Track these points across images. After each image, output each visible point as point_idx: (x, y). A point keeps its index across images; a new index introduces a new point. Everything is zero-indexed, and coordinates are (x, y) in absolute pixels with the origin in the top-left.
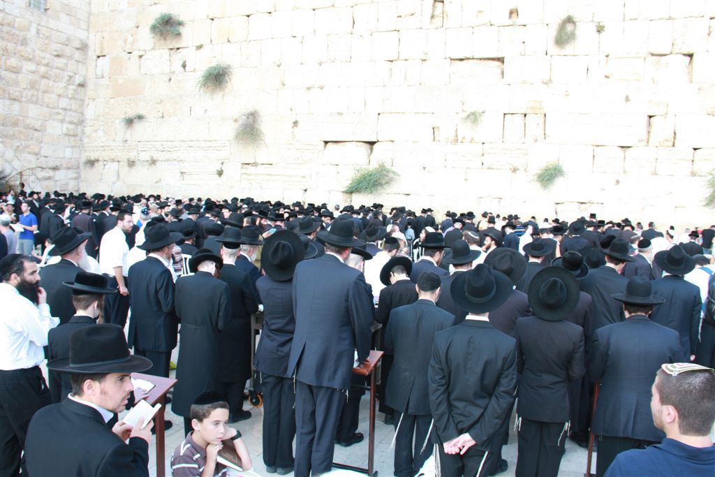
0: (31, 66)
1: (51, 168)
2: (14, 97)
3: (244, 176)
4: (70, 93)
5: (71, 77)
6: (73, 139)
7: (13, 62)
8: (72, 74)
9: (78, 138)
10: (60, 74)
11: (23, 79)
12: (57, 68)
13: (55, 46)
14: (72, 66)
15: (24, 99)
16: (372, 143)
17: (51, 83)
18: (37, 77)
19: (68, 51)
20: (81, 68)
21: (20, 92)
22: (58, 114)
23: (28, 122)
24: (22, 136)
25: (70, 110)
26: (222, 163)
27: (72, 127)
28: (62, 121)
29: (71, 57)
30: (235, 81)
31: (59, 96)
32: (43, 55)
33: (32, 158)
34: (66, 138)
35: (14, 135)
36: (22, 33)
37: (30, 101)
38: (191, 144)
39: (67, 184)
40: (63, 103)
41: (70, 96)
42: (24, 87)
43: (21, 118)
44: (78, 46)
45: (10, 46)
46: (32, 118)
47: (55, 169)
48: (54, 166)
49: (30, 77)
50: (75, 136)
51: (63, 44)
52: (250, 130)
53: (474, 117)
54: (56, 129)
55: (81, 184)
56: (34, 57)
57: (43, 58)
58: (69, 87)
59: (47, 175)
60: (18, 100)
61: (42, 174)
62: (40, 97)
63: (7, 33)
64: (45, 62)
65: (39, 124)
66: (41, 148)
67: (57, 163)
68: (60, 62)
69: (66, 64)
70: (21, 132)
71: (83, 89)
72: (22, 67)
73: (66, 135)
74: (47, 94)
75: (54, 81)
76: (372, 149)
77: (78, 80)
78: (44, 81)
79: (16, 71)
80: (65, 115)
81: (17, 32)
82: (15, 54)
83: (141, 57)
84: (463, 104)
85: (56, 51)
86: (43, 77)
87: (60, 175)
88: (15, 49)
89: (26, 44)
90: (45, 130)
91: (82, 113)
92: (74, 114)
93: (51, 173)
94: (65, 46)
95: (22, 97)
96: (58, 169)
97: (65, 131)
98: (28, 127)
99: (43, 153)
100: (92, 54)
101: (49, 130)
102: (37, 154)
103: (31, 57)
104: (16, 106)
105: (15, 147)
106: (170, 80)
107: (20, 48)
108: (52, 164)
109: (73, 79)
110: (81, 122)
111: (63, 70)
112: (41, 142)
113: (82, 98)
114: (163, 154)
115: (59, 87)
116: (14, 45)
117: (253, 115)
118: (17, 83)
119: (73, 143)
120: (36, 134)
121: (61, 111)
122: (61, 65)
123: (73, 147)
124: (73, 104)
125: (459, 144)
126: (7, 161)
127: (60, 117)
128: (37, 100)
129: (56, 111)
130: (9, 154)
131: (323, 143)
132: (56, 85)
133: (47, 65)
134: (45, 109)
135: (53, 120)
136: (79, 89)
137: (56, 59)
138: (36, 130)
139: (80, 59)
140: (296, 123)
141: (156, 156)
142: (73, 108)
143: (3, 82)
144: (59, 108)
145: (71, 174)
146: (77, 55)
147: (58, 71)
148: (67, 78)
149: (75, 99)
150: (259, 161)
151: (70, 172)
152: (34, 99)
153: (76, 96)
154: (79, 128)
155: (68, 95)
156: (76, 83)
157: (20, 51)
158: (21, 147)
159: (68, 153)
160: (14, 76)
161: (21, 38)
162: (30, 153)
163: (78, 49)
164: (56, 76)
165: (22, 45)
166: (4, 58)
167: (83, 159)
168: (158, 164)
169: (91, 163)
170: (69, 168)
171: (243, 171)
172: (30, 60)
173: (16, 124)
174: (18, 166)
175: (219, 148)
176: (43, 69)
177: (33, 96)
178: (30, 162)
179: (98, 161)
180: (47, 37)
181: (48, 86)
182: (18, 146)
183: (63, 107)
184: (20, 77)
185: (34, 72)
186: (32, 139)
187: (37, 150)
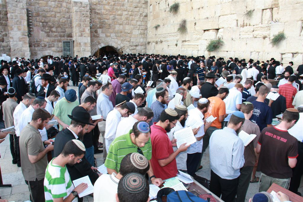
0: (126, 13)
1: (134, 46)
2: (120, 24)
3: (183, 46)
4: (141, 19)
5: (141, 14)
6: (143, 35)
7: (119, 12)
8: (141, 13)
9: (145, 35)
10: (137, 14)
11: (123, 17)
12: (136, 12)
13: (134, 5)
14: (141, 10)
15: (124, 24)
16: (218, 29)
17: (134, 17)
18: (128, 16)
19: (139, 5)
20: (146, 11)
21: (122, 22)
22: (137, 27)
23: (126, 31)
24: (124, 36)
25: (142, 25)
26: (177, 41)
27: (142, 31)
28: (139, 29)
29: (141, 7)
30: (181, 9)
31: (137, 21)
32: (130, 8)
33: (128, 43)
34: (141, 35)
35: (121, 36)
36: (123, 2)
37: (126, 24)
38: (170, 34)
39: (141, 51)
40: (139, 23)
41: (141, 20)
42: (124, 20)
43: (123, 30)
44: (143, 3)
45: (118, 8)
46: (127, 30)
47: (136, 46)
48: (136, 45)
49: (125, 16)
50: (144, 34)
51: (138, 3)
52: (183, 28)
53: (249, 14)
54: (136, 32)
55: (147, 51)
56: (127, 9)
57: (130, 9)
58: (141, 17)
59: (133, 48)
60: (122, 24)
61: (131, 48)
62: (130, 22)
63: (117, 3)
64: (131, 10)
65: (130, 31)
66: (130, 39)
67: (137, 44)
68: (137, 9)
69: (139, 10)
70: (123, 35)
71: (146, 17)
72: (123, 14)
73: (140, 34)
74: (132, 21)
75: (135, 16)
76: (218, 32)
77: (144, 14)
78: (131, 17)
79: (121, 15)
80: (140, 27)
81: (121, 3)
82: (120, 10)
83: (159, 3)
84: (247, 7)
85: (135, 6)
86: (130, 16)
87: (139, 48)
88: (120, 8)
89: (124, 6)
90: (132, 33)
91: (147, 26)
92: (143, 27)
93: (135, 47)
94: (138, 4)
95: (123, 23)
96: (138, 46)
97: (140, 33)
98: (126, 33)
99: (132, 41)
100: (149, 4)
101: (134, 33)
102: (129, 42)
103: (125, 10)
104: (121, 26)
105: (121, 40)
106: (165, 11)
107: (122, 7)
108: (134, 44)
109: (142, 14)
110: (146, 29)
111: (138, 12)
112: (131, 37)
113: (146, 21)
114: (164, 39)
115: (137, 18)
116: (120, 7)
117: (185, 22)
118: (121, 19)
119: (143, 37)
120: (129, 35)
121: (138, 26)
123: (143, 38)
124: (143, 23)
125: (245, 27)
126: (118, 44)
127: (138, 28)
128: (129, 23)
129: (136, 26)
130: (119, 42)
131: (203, 31)
132: (136, 17)
133: (132, 11)
134: (132, 26)
135: (135, 29)
136: (145, 18)
137: (135, 9)
138: (129, 33)
139: (145, 7)
140: (195, 24)
141: (163, 39)
142: (143, 24)
143: (117, 19)
144: (137, 25)
145: (143, 47)
146: (144, 6)
147: (136, 13)
148: (139, 14)
149: (143, 21)
150: (187, 40)
151: (142, 47)
152: (127, 23)
153: (144, 20)
154: (146, 31)
155: (140, 20)
156: (144, 15)
157: (122, 9)
158: (124, 40)
159: (142, 40)
160: (120, 17)
161: (122, 4)
162: (126, 41)
163: (144, 4)
164: (135, 14)
165: (122, 6)
166: (116, 12)
167: (147, 42)
168: (163, 42)
169: (149, 43)
170: (142, 45)
171: (183, 44)
172: (125, 11)
173: (121, 32)
174: (122, 45)
175: (177, 36)
176: (130, 13)
177: (127, 22)
178: (127, 44)
179: (150, 42)
180: (131, 2)
181: (132, 18)
182: (122, 39)
183: (139, 24)
184: (122, 17)
185: (127, 14)
186: (127, 36)
187: (129, 40)
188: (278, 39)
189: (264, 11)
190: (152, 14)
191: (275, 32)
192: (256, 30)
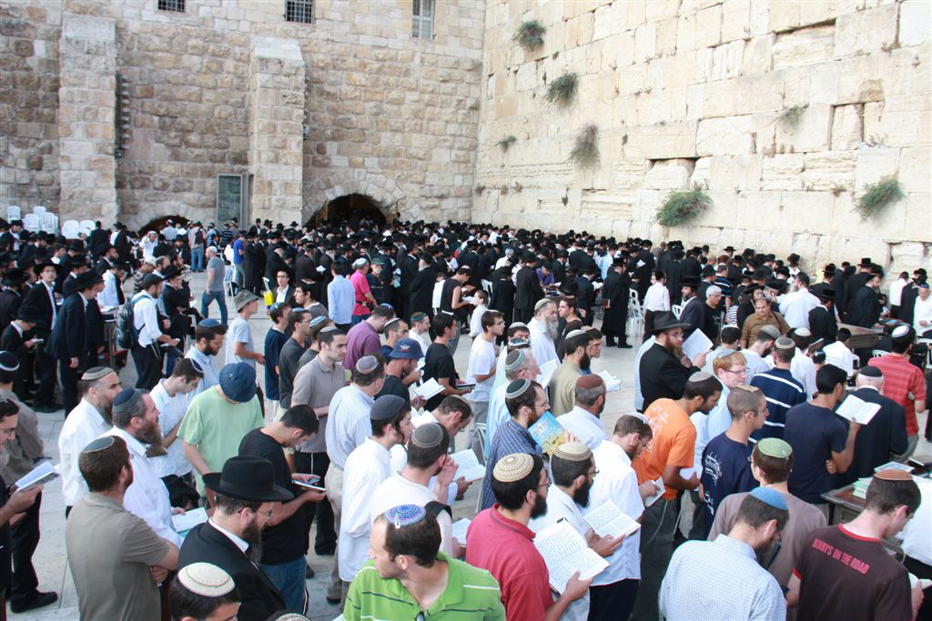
0: (415, 96)
1: (436, 197)
2: (395, 128)
3: (585, 205)
4: (460, 118)
5: (460, 101)
6: (463, 166)
7: (394, 94)
8: (461, 98)
9: (469, 165)
10: (447, 100)
11: (406, 110)
12: (444, 94)
13: (441, 72)
14: (462, 89)
15: (407, 129)
16: (694, 160)
17: (437, 110)
18: (421, 106)
19: (456, 74)
20: (474, 91)
21: (402, 122)
22: (445, 141)
23: (411, 151)
24: (404, 167)
25: (461, 135)
26: (568, 189)
27: (461, 153)
28: (451, 148)
29: (462, 80)
30: (584, 92)
31: (447, 122)
32: (426, 82)
33: (416, 187)
34: (456, 165)
35: (395, 165)
36: (405, 65)
37: (413, 131)
38: (547, 167)
39: (457, 213)
40: (452, 129)
41: (460, 121)
42: (407, 117)
43: (403, 148)
44: (468, 68)
45: (392, 80)
46: (416, 147)
47: (441, 197)
48: (440, 194)
49: (413, 107)
50: (466, 162)
51: (451, 68)
52: (586, 149)
53: (792, 116)
54: (443, 156)
55: (474, 213)
56: (417, 86)
57: (427, 86)
58: (460, 111)
59: (432, 204)
60: (400, 131)
61: (425, 203)
62: (424, 126)
63: (390, 67)
64: (430, 89)
65: (423, 153)
66: (425, 177)
67: (444, 192)
68: (448, 87)
69: (455, 89)
70: (403, 162)
71: (475, 112)
72: (404, 98)
73: (455, 162)
74: (433, 122)
75: (441, 107)
76: (694, 166)
77: (470, 103)
78: (429, 109)
79: (399, 102)
80: (454, 141)
81: (399, 65)
82: (397, 86)
83: (516, 72)
84: (784, 97)
85: (441, 76)
86: (428, 105)
87: (448, 204)
88: (398, 81)
89: (409, 75)
90: (430, 159)
91: (476, 138)
92: (464, 139)
93: (436, 202)
94: (453, 71)
95: (404, 127)
96: (446, 198)
97: (453, 158)
98: (411, 156)
99: (428, 181)
100: (485, 73)
101: (435, 158)
102: (420, 183)
103: (413, 86)
104: (399, 137)
105: (396, 178)
106: (534, 95)
107: (402, 79)
108: (436, 192)
109: (463, 103)
110: (474, 147)
111: (451, 95)
112: (426, 171)
113: (475, 121)
114: (527, 179)
115: (447, 113)
116: (396, 78)
117: (592, 131)
118: (399, 115)
119: (464, 171)
120: (420, 163)
121: (448, 138)
122: (449, 90)
123: (463, 174)
124: (464, 129)
125: (777, 156)
126: (387, 191)
127: (448, 144)
128: (421, 129)
129: (443, 137)
130: (390, 184)
131: (648, 162)
132: (443, 111)
133: (432, 92)
134: (430, 137)
135: (441, 147)
136: (471, 113)
137: (442, 84)
138: (420, 159)
139: (472, 81)
140: (625, 139)
141: (523, 181)
142: (463, 133)
143: (385, 115)
144: (446, 134)
145: (462, 203)
146: (469, 77)
147: (445, 97)
148: (455, 103)
149: (466, 123)
150: (597, 186)
151: (460, 200)
152: (417, 128)
153: (468, 120)
154: (472, 154)
155: (457, 120)
156: (469, 105)
157: (402, 83)
158: (403, 177)
159: (458, 181)
160: (396, 108)
161: (404, 69)
162: (412, 182)
163: (469, 70)
164: (443, 102)
165: (404, 76)
166: (386, 92)
167: (474, 188)
168: (523, 191)
169: (480, 190)
170: (458, 197)
171: (585, 198)
172: (413, 90)
173: (397, 154)
174: (398, 194)
175: (566, 172)
176: (427, 97)
177: (416, 125)
178: (413, 191)
179: (484, 188)
180: (432, 64)
181: (433, 113)
182: (399, 177)
183: (452, 133)
184: (403, 108)
185: (417, 101)
186: (415, 168)
187: (420, 179)
188: (880, 199)
189: (838, 110)
190: (492, 102)
191: (869, 175)
192: (811, 168)
